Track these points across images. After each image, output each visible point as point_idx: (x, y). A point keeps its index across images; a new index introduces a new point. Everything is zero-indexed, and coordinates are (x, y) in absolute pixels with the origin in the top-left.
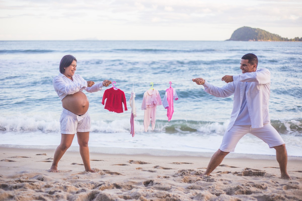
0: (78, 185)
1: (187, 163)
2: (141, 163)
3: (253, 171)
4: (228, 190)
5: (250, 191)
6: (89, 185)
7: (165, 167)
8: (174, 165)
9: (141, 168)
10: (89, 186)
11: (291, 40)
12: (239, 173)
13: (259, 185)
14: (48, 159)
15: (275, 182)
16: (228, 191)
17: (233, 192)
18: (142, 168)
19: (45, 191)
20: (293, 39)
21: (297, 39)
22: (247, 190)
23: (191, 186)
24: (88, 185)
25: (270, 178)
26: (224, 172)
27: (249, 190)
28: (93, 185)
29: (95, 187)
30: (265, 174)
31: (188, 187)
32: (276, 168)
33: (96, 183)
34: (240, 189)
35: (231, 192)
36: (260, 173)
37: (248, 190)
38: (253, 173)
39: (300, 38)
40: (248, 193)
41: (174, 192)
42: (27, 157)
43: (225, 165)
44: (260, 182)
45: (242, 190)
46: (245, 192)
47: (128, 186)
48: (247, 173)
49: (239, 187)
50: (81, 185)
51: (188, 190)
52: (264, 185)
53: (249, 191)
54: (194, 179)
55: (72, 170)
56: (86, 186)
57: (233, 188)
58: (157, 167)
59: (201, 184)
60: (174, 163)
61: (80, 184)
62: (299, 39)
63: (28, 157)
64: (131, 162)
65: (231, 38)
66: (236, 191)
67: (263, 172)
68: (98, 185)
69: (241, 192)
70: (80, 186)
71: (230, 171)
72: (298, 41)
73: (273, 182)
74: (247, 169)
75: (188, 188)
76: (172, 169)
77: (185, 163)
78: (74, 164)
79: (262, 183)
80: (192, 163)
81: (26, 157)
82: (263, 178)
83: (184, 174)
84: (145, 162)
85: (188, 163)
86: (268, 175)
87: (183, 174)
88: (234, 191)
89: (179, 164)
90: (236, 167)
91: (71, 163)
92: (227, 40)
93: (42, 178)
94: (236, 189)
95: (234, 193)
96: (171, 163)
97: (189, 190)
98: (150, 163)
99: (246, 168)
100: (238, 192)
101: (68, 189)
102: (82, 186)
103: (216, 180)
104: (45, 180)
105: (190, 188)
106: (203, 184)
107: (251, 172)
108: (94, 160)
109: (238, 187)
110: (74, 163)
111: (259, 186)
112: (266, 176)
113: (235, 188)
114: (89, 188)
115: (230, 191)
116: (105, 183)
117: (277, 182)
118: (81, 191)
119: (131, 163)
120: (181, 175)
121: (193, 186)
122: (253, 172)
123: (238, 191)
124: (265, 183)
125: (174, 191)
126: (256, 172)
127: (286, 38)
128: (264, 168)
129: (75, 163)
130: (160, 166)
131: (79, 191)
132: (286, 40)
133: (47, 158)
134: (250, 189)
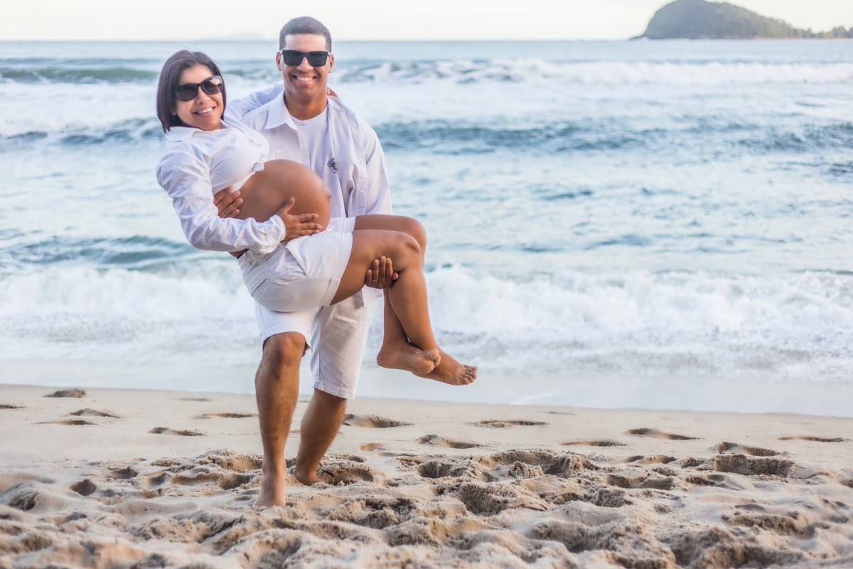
0: (148, 529)
1: (527, 423)
2: (380, 424)
3: (749, 456)
4: (676, 539)
5: (757, 549)
6: (189, 529)
7: (457, 438)
8: (486, 429)
9: (378, 444)
10: (188, 531)
11: (821, 36)
12: (703, 462)
13: (783, 520)
14: (79, 413)
15: (835, 505)
16: (676, 543)
17: (696, 551)
18: (382, 445)
19: (16, 564)
20: (828, 33)
21: (838, 33)
22: (746, 547)
23: (546, 526)
24: (184, 525)
25: (809, 483)
26: (651, 459)
27: (753, 545)
28: (202, 525)
29: (210, 533)
30: (793, 468)
31: (536, 528)
32: (817, 439)
33: (215, 517)
34: (722, 543)
35: (687, 549)
36: (774, 463)
37: (750, 545)
38: (749, 464)
39: (848, 29)
40: (752, 556)
41: (488, 558)
42: (11, 407)
43: (651, 430)
44: (781, 502)
45: (727, 545)
46: (740, 552)
47: (326, 528)
48: (728, 462)
49: (719, 533)
50: (158, 529)
51: (537, 541)
52: (800, 518)
53: (753, 549)
54: (555, 492)
55: (145, 458)
56: (176, 530)
57: (694, 536)
58: (431, 441)
59: (580, 513)
60: (486, 422)
61: (154, 525)
62: (846, 32)
63: (15, 408)
64: (346, 422)
65: (646, 31)
66: (710, 549)
67: (784, 462)
68: (220, 524)
69: (726, 552)
70: (154, 531)
71: (670, 456)
72: (841, 37)
73: (826, 502)
74: (727, 446)
75: (536, 532)
76: (478, 445)
77: (522, 423)
78: (159, 431)
79: (792, 509)
80: (543, 423)
81: (7, 407)
82: (787, 482)
83: (518, 469)
84: (394, 419)
85: (532, 424)
86: (800, 472)
87: (515, 469)
88: (698, 547)
89: (503, 426)
90: (687, 436)
91: (152, 427)
92: (636, 38)
93: (31, 495)
94: (707, 542)
95: (701, 556)
96: (476, 424)
97: (541, 542)
98: (408, 422)
99: (721, 443)
100: (715, 551)
101: (99, 555)
102: (162, 530)
103: (631, 496)
104: (40, 504)
105: (542, 531)
106: (588, 513)
107: (741, 461)
108: (228, 415)
109: (715, 532)
110: (160, 429)
111: (784, 523)
112: (794, 476)
113: (702, 536)
114: (188, 539)
115: (684, 546)
116: (245, 520)
117: (841, 504)
118: (146, 561)
119: (347, 424)
120: (510, 474)
121: (555, 527)
122: (749, 461)
123: (714, 548)
124: (801, 510)
125: (486, 553)
126: (760, 460)
127: (805, 28)
128: (780, 439)
129: (162, 426)
130: (439, 435)
131: (141, 565)
132: (808, 35)
133: (77, 410)
134: (757, 542)
